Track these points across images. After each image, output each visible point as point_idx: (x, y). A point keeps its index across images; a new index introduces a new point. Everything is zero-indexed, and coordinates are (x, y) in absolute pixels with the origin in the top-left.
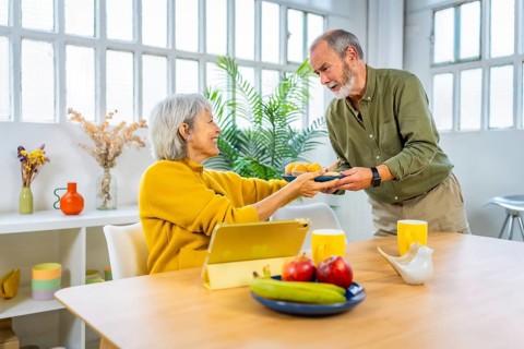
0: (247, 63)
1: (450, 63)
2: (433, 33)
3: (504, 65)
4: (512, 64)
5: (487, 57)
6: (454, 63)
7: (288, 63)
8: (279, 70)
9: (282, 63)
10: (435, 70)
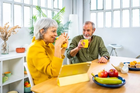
0: (43, 8)
1: (95, 10)
2: (90, 2)
3: (109, 11)
4: (111, 11)
5: (105, 9)
6: (96, 10)
7: (54, 8)
8: (52, 10)
9: (52, 8)
10: (91, 12)
